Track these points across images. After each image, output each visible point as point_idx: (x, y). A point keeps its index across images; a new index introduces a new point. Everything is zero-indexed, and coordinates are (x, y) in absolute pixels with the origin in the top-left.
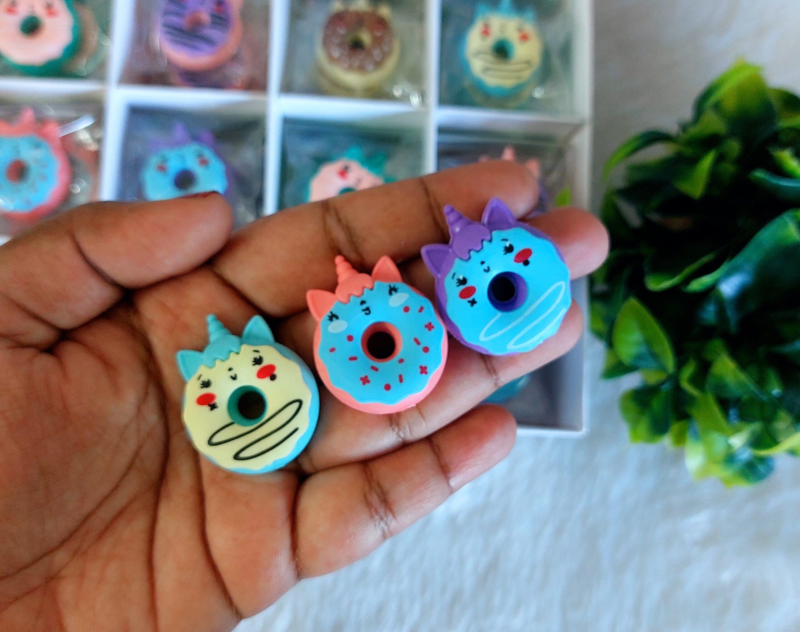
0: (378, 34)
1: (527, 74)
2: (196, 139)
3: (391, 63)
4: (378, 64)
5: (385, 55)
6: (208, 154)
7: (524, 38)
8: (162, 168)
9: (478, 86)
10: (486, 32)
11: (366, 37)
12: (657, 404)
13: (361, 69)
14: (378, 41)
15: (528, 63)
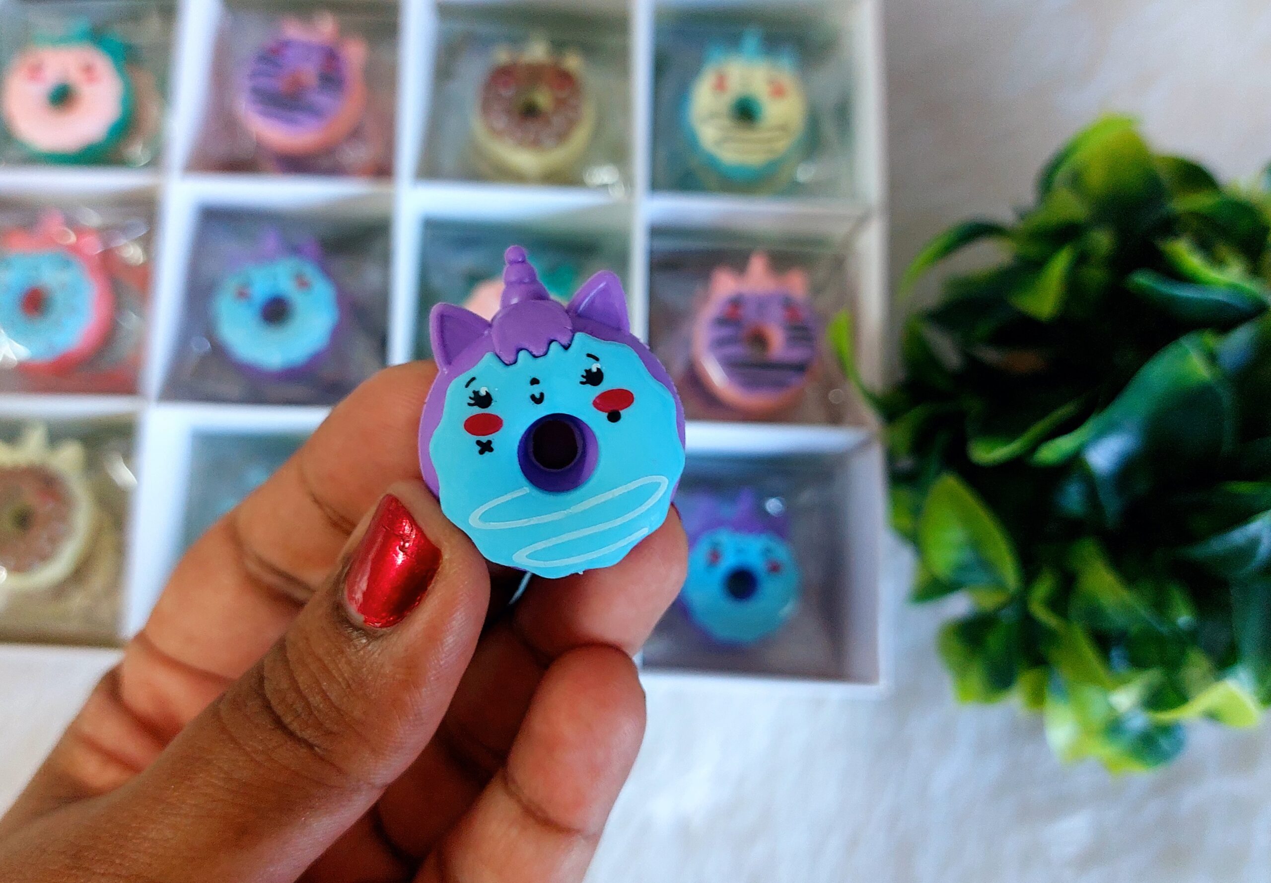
0: (563, 94)
1: (782, 145)
2: (295, 250)
3: (580, 136)
4: (562, 137)
5: (571, 124)
6: (310, 271)
7: (778, 92)
8: (243, 294)
9: (712, 164)
10: (720, 85)
11: (543, 98)
12: (995, 641)
13: (536, 144)
14: (561, 103)
15: (783, 128)
